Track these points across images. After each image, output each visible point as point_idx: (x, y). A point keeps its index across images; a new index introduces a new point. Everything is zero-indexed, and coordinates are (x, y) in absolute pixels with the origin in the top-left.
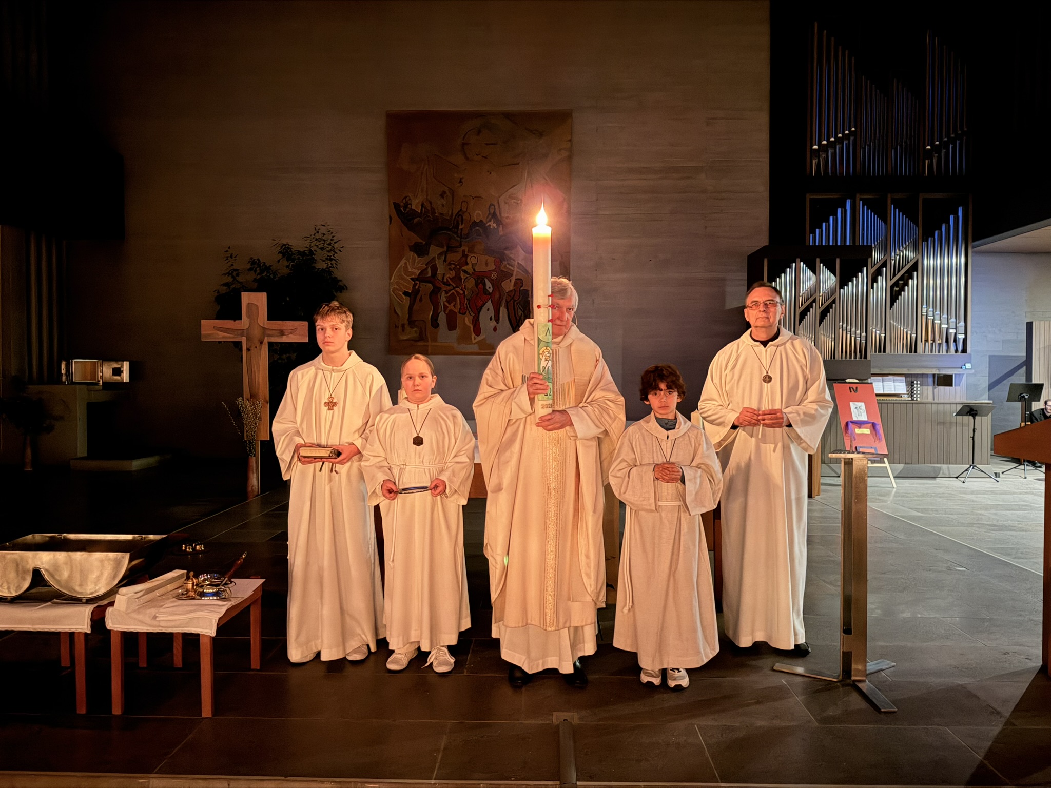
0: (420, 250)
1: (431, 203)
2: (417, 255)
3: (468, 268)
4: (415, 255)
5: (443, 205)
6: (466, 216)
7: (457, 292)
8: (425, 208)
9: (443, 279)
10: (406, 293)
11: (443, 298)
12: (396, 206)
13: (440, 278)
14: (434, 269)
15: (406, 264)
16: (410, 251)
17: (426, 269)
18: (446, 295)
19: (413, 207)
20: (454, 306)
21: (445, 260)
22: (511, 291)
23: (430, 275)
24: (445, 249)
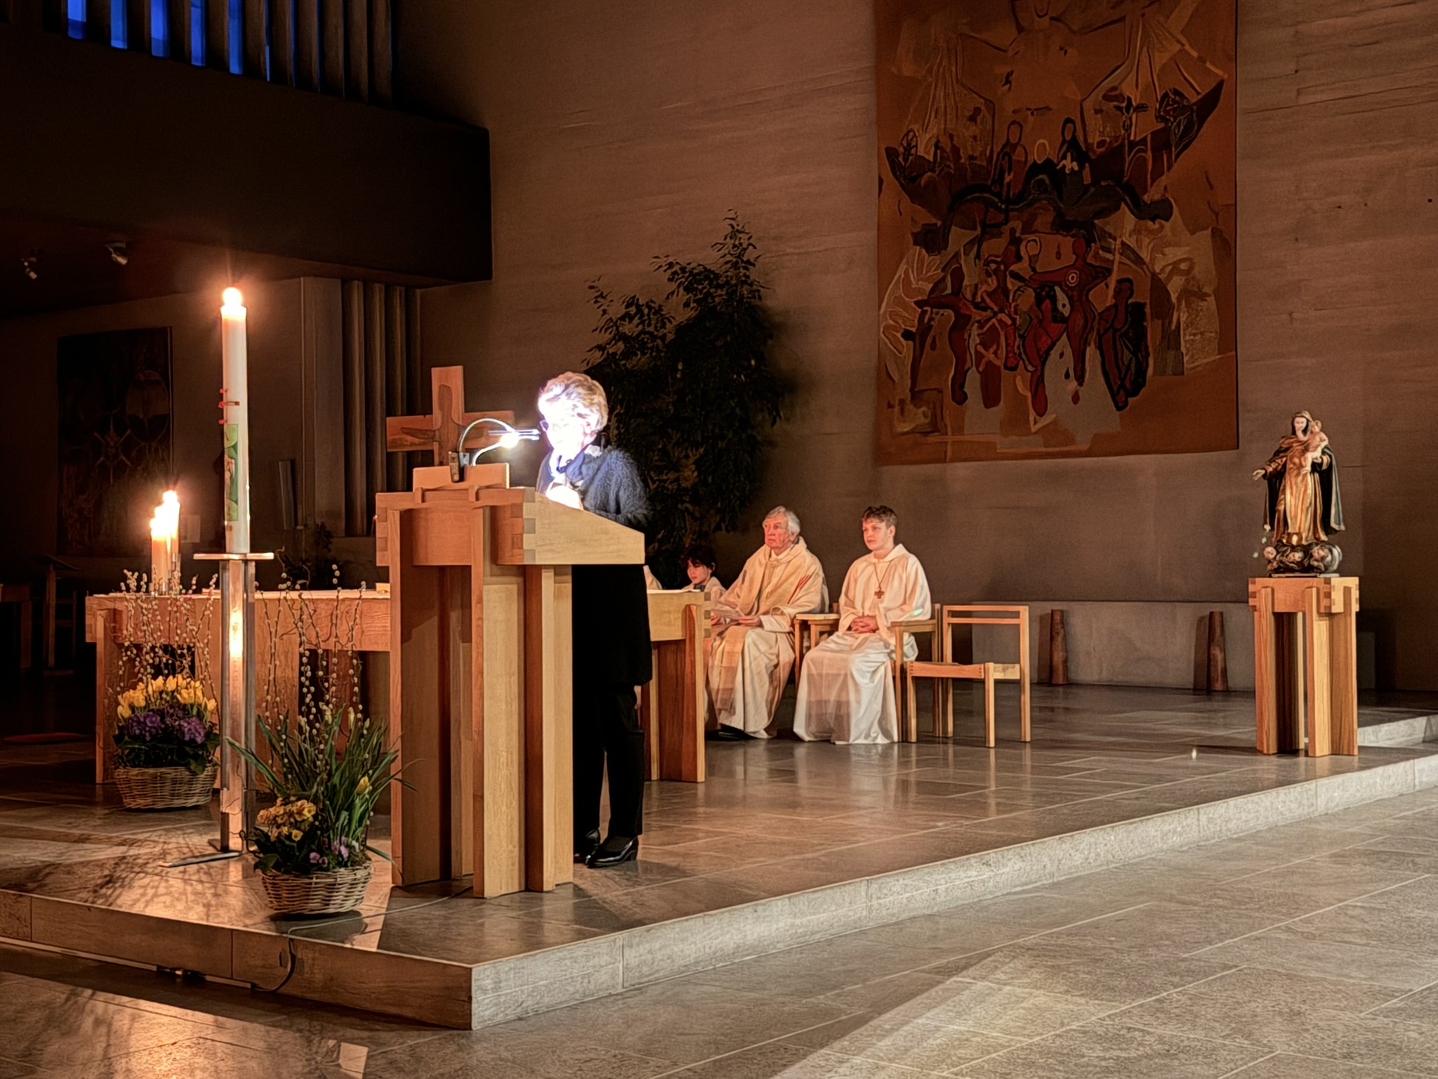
0: (931, 240)
1: (951, 137)
2: (927, 252)
3: (1022, 267)
4: (924, 251)
5: (975, 138)
6: (1018, 155)
8: (943, 151)
9: (974, 295)
10: (907, 335)
11: (974, 338)
12: (891, 153)
13: (969, 296)
14: (958, 276)
15: (906, 273)
16: (916, 243)
17: (944, 279)
18: (980, 331)
19: (921, 152)
20: (995, 353)
21: (978, 256)
22: (1108, 309)
23: (949, 291)
24: (979, 231)
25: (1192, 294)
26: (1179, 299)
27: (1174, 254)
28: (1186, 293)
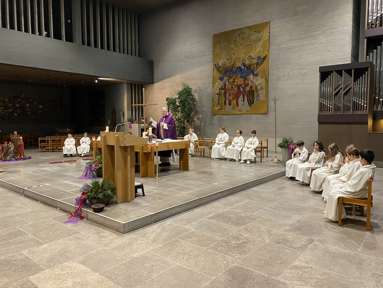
0: (221, 79)
1: (225, 63)
2: (221, 81)
3: (235, 84)
5: (228, 63)
6: (235, 66)
7: (232, 92)
8: (223, 64)
9: (228, 88)
10: (217, 94)
11: (228, 94)
12: (215, 65)
13: (227, 88)
14: (225, 85)
15: (217, 84)
16: (219, 79)
17: (223, 85)
19: (220, 65)
20: (231, 97)
21: (228, 82)
22: (248, 91)
24: (229, 78)
25: (262, 88)
26: (259, 89)
27: (259, 82)
28: (260, 88)
